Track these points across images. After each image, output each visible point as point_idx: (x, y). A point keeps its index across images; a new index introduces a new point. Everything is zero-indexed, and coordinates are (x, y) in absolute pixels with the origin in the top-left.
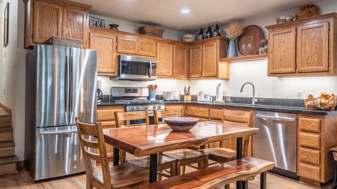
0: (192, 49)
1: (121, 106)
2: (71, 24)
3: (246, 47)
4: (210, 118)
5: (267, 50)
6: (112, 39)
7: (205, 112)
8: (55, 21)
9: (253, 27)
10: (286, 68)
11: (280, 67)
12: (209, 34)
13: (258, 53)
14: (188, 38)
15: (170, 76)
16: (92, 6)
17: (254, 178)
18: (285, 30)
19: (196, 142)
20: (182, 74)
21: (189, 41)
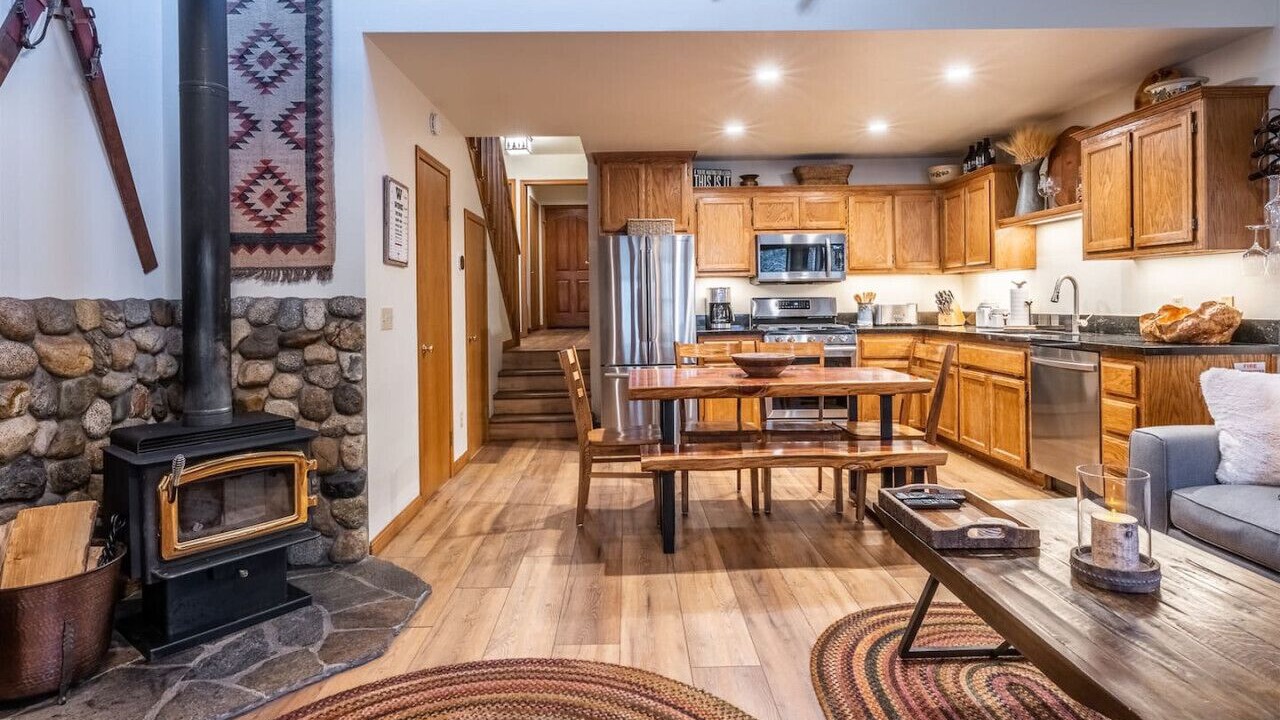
0: (948, 199)
1: (754, 335)
2: (660, 191)
6: (742, 204)
8: (634, 190)
14: (940, 175)
15: (888, 269)
20: (923, 261)
21: (943, 179)
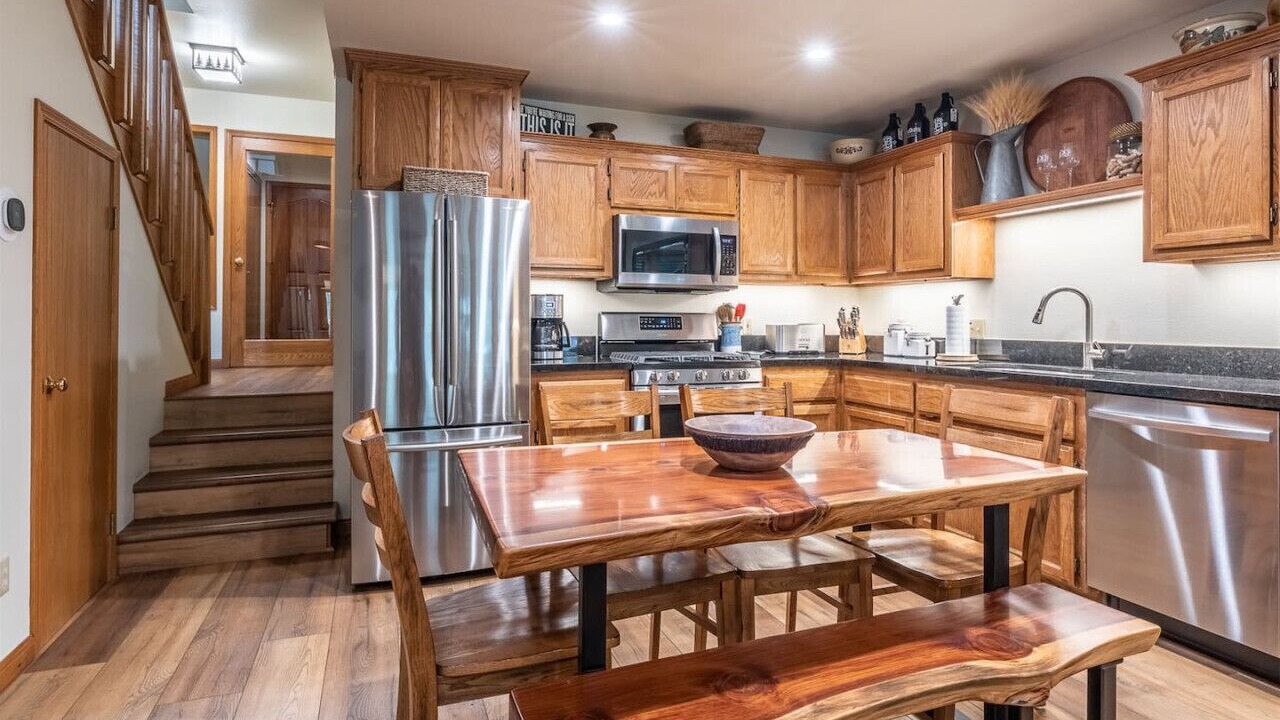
0: (862, 185)
1: (615, 371)
2: (466, 130)
3: (1055, 160)
4: (917, 413)
5: (1141, 161)
6: (594, 166)
7: (902, 393)
8: (421, 123)
9: (1082, 84)
10: (1227, 222)
11: (1201, 223)
12: (917, 129)
13: (1103, 177)
14: (849, 151)
15: (787, 275)
16: (528, 72)
17: (1047, 697)
18: (1223, 74)
19: (771, 525)
20: (827, 267)
21: (851, 158)
